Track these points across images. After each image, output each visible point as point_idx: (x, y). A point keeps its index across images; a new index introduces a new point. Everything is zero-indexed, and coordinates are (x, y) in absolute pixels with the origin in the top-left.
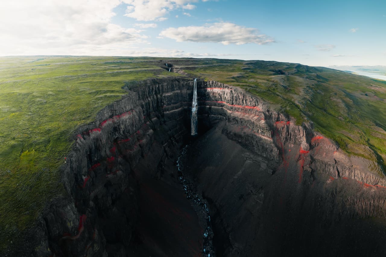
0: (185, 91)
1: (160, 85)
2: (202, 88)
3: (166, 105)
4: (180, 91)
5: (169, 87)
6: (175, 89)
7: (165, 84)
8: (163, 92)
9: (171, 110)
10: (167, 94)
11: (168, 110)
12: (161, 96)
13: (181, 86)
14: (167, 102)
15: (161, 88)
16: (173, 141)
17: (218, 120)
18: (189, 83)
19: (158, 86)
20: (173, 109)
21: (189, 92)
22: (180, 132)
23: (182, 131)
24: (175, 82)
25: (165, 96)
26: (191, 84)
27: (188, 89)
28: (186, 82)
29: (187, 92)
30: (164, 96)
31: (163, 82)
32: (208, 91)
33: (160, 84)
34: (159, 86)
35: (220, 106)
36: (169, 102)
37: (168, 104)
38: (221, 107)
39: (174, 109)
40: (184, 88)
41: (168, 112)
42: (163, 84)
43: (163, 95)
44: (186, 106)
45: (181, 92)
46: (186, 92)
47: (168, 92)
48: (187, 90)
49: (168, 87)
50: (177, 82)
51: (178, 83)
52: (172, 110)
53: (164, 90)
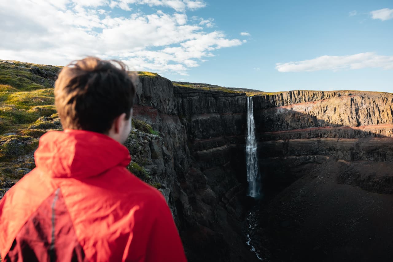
0: (229, 115)
1: (185, 100)
2: (264, 108)
3: (199, 138)
4: (219, 116)
5: (202, 104)
6: (212, 111)
7: (195, 97)
8: (192, 114)
9: (210, 148)
10: (200, 118)
11: (205, 148)
12: (190, 120)
13: (222, 105)
14: (200, 131)
15: (186, 106)
16: (227, 205)
17: (309, 165)
18: (238, 99)
19: (181, 102)
20: (213, 145)
21: (237, 116)
22: (232, 189)
23: (234, 187)
24: (209, 98)
25: (197, 122)
26: (240, 101)
27: (235, 112)
28: (230, 99)
29: (233, 117)
30: (195, 122)
31: (191, 94)
32: (278, 112)
33: (186, 97)
34: (183, 101)
35: (313, 137)
36: (205, 134)
37: (204, 137)
38: (315, 139)
39: (216, 147)
40: (227, 110)
41: (205, 151)
42: (191, 98)
43: (193, 120)
44: (232, 143)
45: (221, 117)
46: (231, 118)
47: (201, 114)
48: (232, 114)
49: (200, 104)
50: (212, 98)
51: (215, 101)
52: (213, 148)
53: (194, 109)
